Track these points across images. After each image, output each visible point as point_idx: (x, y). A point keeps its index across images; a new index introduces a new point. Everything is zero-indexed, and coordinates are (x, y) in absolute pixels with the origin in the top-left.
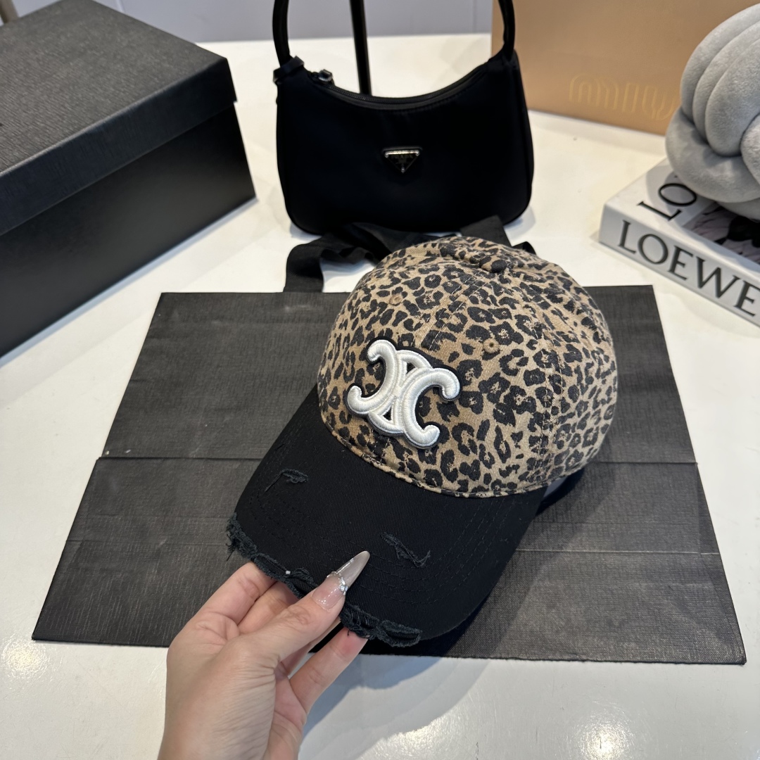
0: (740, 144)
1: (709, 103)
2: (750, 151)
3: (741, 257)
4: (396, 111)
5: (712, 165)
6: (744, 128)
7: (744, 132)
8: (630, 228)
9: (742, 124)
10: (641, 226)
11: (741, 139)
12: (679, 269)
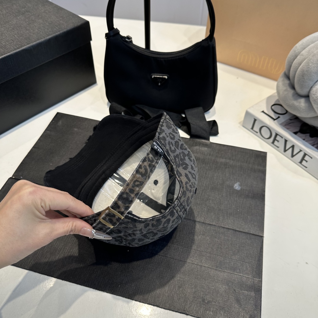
0: (309, 92)
1: (297, 72)
2: (313, 96)
3: (304, 141)
4: (159, 58)
5: (296, 99)
6: (312, 85)
7: (312, 87)
8: (257, 122)
9: (311, 83)
10: (261, 122)
11: (310, 90)
12: (276, 143)
